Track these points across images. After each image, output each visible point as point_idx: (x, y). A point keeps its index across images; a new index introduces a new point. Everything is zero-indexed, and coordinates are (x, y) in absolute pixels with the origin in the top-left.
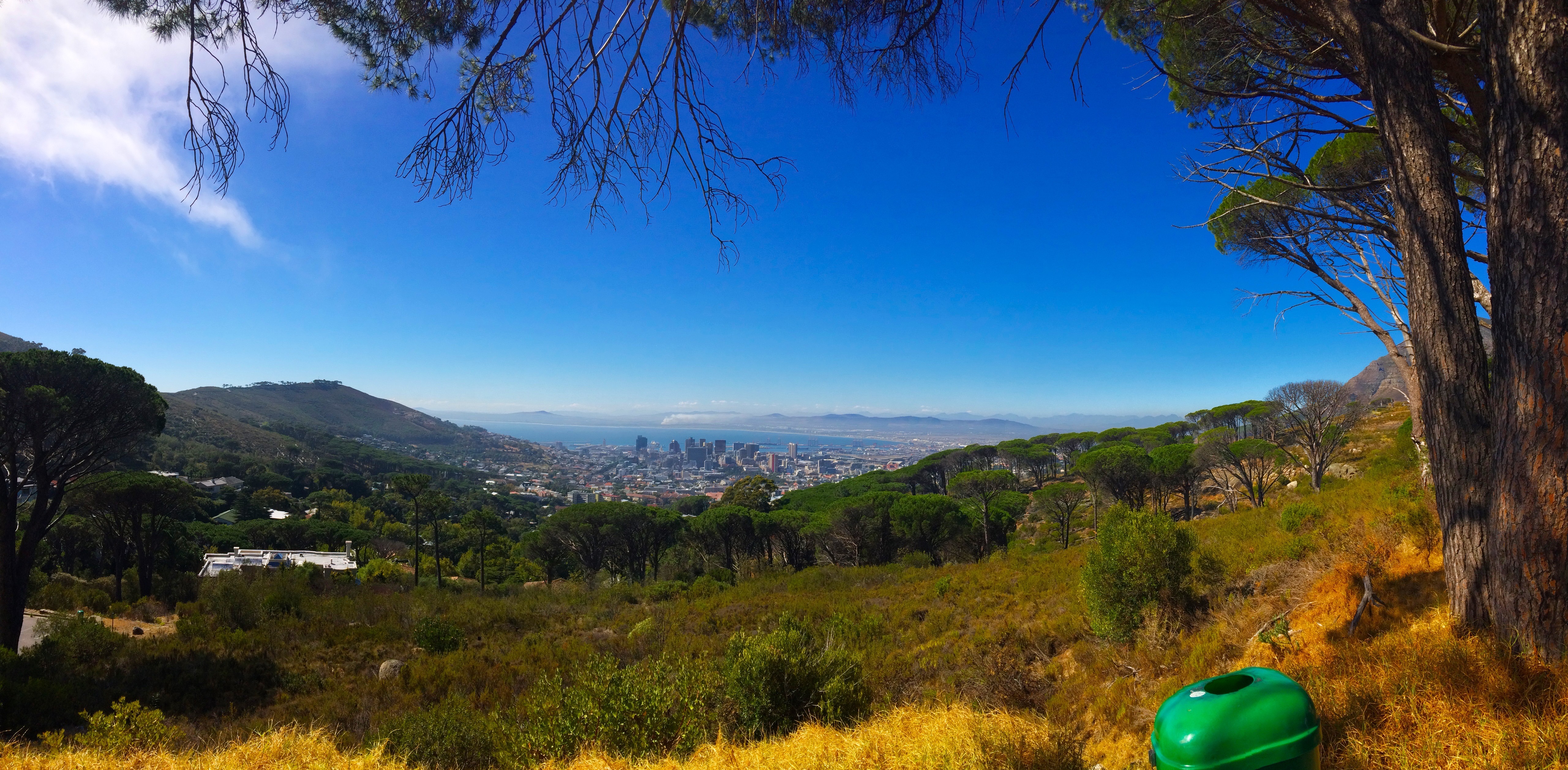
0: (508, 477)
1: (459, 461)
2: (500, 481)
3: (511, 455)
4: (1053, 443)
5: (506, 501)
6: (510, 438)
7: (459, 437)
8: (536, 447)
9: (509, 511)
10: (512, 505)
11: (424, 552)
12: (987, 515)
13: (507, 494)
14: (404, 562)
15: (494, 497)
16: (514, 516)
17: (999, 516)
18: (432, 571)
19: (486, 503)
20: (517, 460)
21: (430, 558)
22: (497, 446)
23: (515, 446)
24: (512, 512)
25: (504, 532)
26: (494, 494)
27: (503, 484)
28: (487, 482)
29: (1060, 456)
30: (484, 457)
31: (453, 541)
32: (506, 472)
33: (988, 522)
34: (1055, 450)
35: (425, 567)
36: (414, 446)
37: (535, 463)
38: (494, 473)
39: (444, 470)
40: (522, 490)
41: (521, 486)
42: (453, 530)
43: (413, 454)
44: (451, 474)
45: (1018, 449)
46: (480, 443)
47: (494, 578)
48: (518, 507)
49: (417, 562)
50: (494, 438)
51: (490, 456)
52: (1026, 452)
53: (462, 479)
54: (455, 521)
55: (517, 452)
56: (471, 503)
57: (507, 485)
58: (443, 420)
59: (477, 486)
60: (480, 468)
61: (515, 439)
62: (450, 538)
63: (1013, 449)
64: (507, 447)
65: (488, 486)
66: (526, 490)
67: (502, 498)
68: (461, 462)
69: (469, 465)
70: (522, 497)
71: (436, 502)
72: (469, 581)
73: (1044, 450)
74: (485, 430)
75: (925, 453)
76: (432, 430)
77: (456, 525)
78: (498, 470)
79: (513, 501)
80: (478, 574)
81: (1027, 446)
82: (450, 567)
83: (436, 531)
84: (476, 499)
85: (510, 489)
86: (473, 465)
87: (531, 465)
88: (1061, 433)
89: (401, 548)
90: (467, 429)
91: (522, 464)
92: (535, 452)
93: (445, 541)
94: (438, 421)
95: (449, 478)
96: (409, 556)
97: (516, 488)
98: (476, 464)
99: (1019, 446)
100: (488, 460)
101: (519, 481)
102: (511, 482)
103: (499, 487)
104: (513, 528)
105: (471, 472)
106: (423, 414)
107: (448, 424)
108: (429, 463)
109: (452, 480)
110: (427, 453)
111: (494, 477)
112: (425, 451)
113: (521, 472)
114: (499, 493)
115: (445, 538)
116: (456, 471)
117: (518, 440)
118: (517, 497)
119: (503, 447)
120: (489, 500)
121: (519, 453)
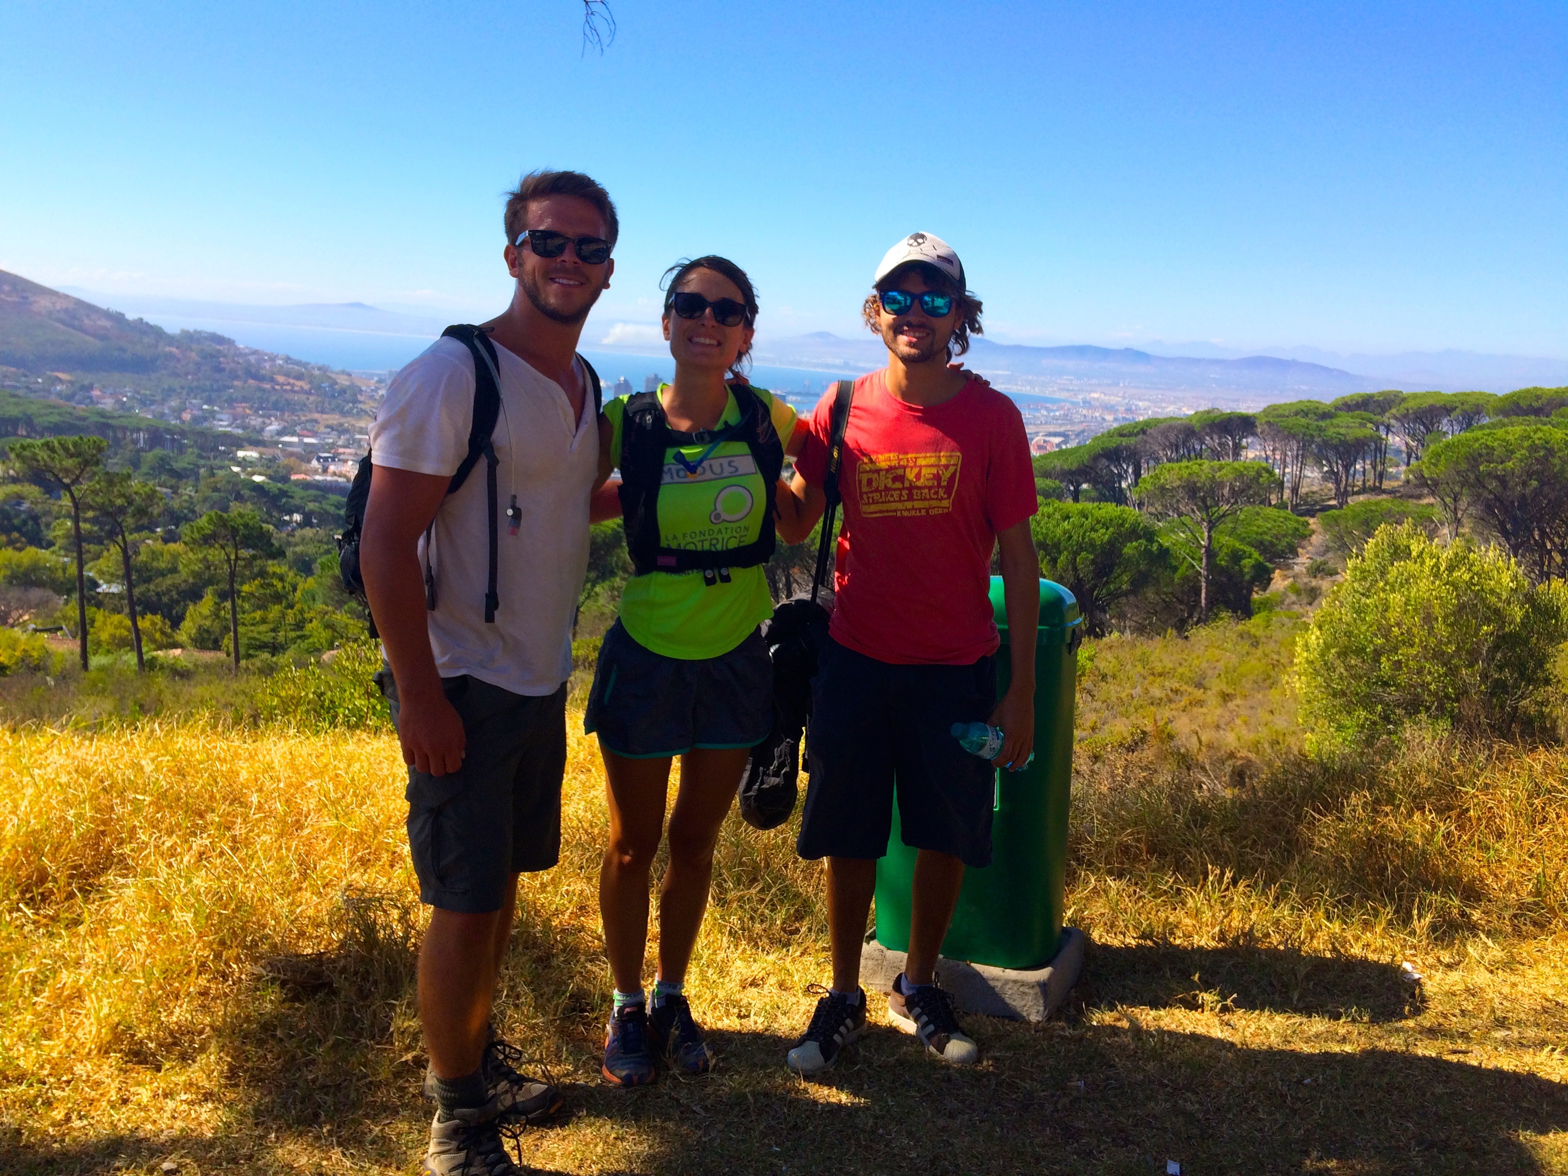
0: (285, 444)
1: (173, 410)
2: (269, 452)
3: (289, 396)
4: (1383, 411)
5: (284, 493)
6: (288, 359)
7: (170, 356)
8: (343, 381)
9: (290, 513)
10: (297, 501)
11: (99, 605)
12: (1211, 553)
13: (285, 479)
14: (54, 630)
15: (258, 487)
16: (301, 525)
17: (1236, 557)
18: (120, 643)
19: (239, 497)
20: (304, 406)
21: (116, 618)
22: (260, 378)
23: (299, 377)
24: (297, 517)
25: (278, 554)
26: (258, 479)
27: (274, 459)
28: (241, 454)
29: (1396, 441)
30: (231, 401)
31: (169, 581)
32: (280, 433)
33: (1211, 566)
34: (1388, 428)
35: (104, 636)
36: (61, 375)
37: (344, 414)
38: (254, 436)
39: (138, 430)
40: (316, 472)
41: (315, 463)
42: (167, 557)
43: (59, 395)
44: (156, 437)
45: (1304, 421)
46: (219, 369)
47: (263, 646)
48: (311, 506)
49: (83, 629)
50: (252, 359)
51: (245, 399)
52: (1320, 429)
53: (182, 449)
54: (169, 538)
55: (302, 391)
56: (205, 500)
57: (283, 461)
58: (131, 316)
59: (218, 462)
60: (223, 425)
61: (298, 363)
62: (162, 574)
63: (1291, 421)
64: (281, 379)
65: (243, 463)
66: (325, 470)
67: (274, 487)
68: (178, 412)
69: (196, 420)
70: (316, 486)
71: (123, 495)
72: (208, 656)
73: (1363, 425)
74: (230, 342)
75: (1111, 422)
76: (103, 338)
77: (172, 546)
78: (262, 430)
79: (299, 493)
80: (227, 642)
81: (1326, 415)
82: (163, 633)
83: (127, 558)
84: (216, 490)
85: (291, 470)
86: (205, 419)
87: (334, 419)
88: (1406, 391)
89: (42, 604)
90: (190, 339)
91: (316, 416)
92: (343, 391)
93: (148, 580)
94: (118, 318)
95: (151, 448)
96: (65, 618)
97: (304, 466)
98: (212, 414)
99: (1306, 414)
100: (239, 409)
101: (310, 453)
102: (292, 454)
103: (268, 464)
104: (298, 549)
105: (202, 434)
106: (80, 303)
107: (143, 328)
108: (102, 414)
109: (158, 451)
110: (96, 393)
111: (256, 443)
112: (91, 387)
113: (314, 434)
114: (270, 477)
115: (147, 574)
116: (168, 431)
117: (305, 365)
118: (307, 486)
119: (272, 380)
120: (246, 493)
121: (308, 393)
